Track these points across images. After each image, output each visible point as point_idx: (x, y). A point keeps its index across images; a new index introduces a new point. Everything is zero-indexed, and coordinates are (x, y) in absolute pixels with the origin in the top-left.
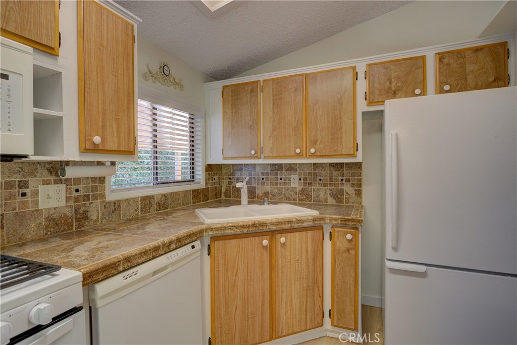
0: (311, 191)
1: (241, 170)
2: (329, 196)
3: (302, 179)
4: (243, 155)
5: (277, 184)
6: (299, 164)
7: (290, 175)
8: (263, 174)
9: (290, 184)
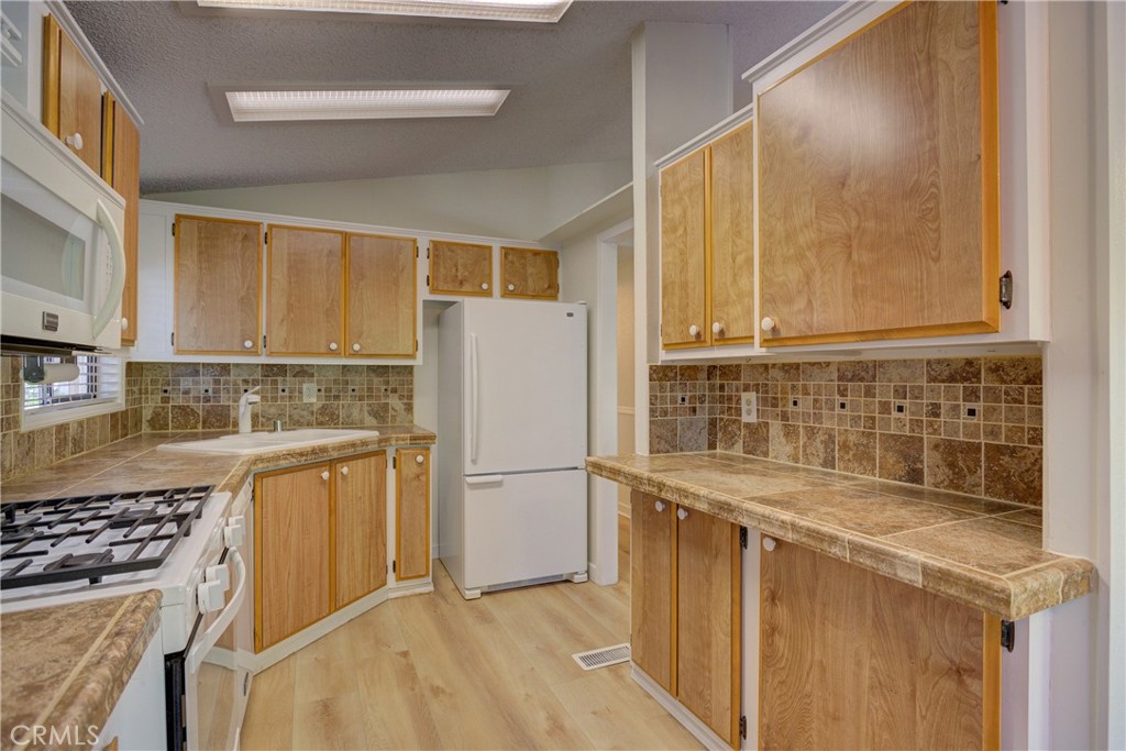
0: (338, 408)
1: (196, 373)
2: (366, 413)
3: (323, 389)
4: (224, 348)
5: (275, 399)
6: (318, 366)
7: (301, 383)
8: (246, 382)
9: (301, 398)
